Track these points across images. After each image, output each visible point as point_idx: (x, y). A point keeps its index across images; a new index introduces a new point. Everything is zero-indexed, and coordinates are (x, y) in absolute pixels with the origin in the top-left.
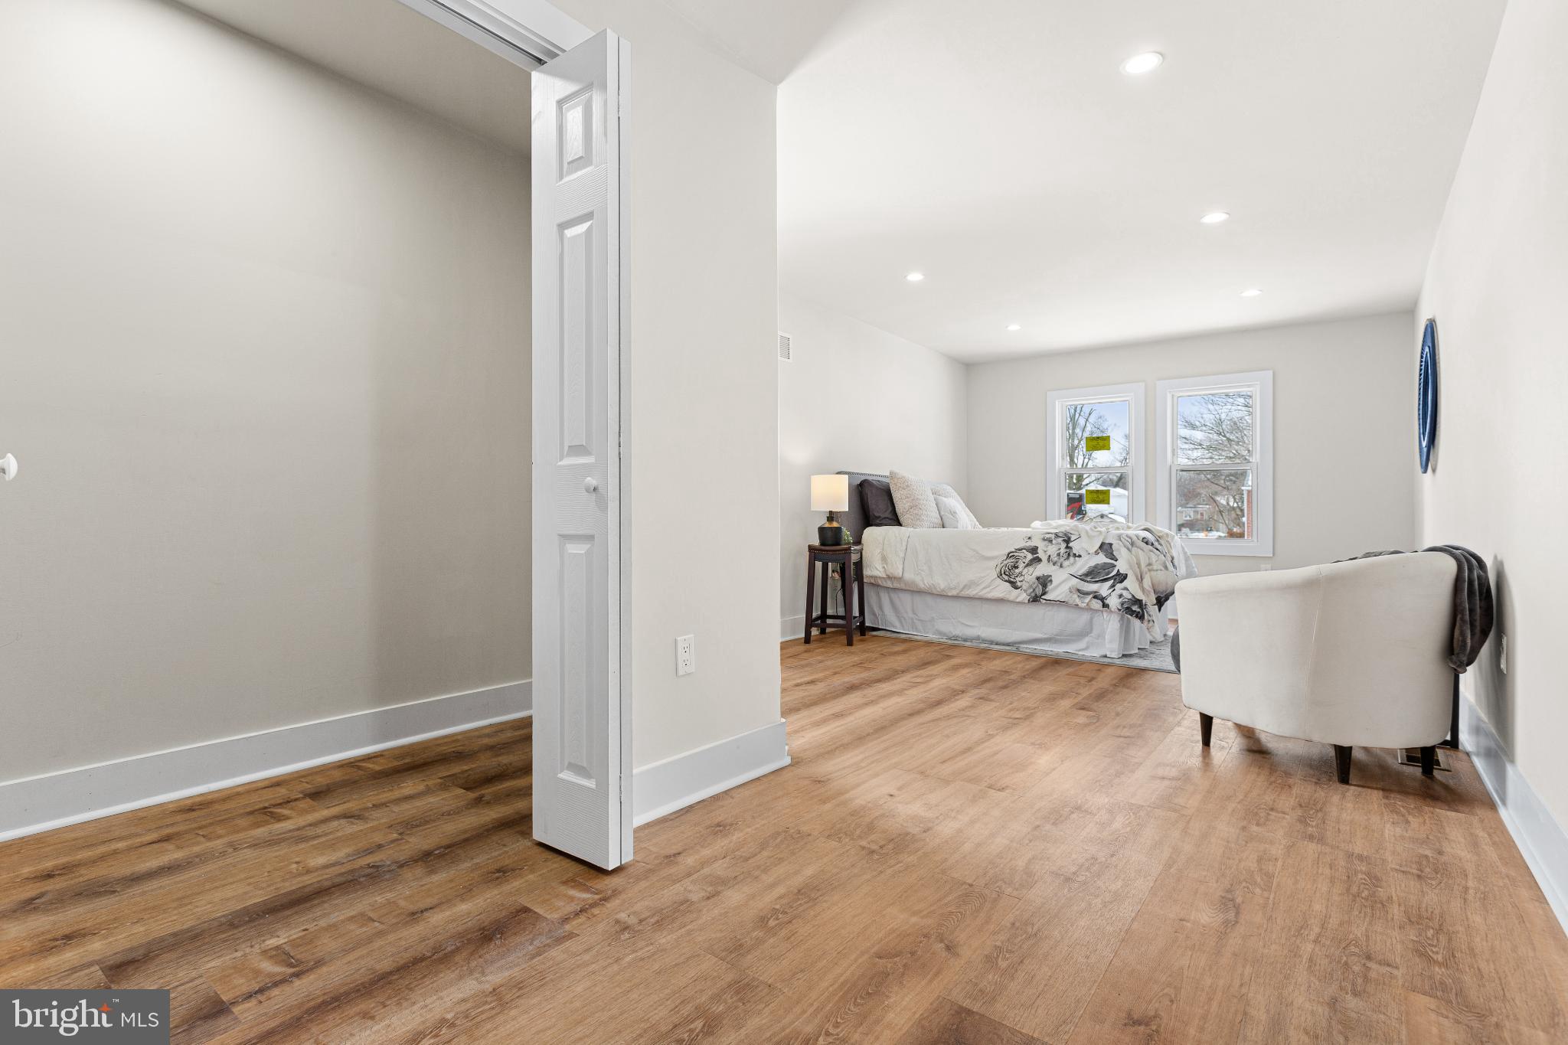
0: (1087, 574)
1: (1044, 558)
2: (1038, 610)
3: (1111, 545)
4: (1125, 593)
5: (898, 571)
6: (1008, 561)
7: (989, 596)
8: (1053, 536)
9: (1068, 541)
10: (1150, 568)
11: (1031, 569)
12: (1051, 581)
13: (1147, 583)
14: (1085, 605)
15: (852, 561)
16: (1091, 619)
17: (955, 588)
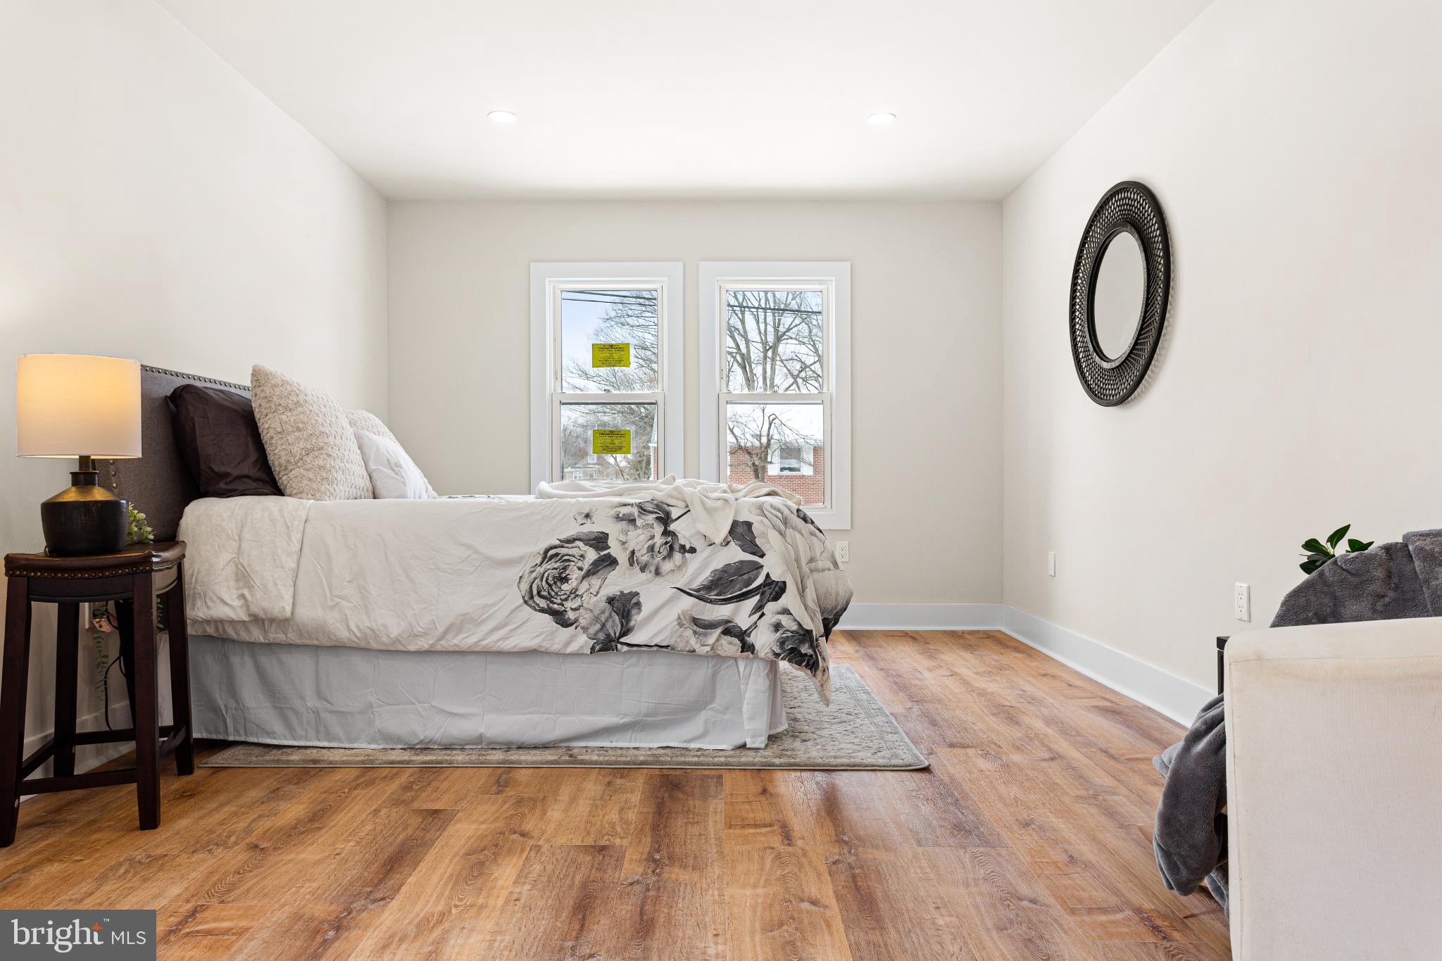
0: (709, 587)
1: (622, 558)
2: (610, 665)
3: (749, 525)
4: (785, 620)
5: (281, 604)
6: (545, 566)
7: (507, 645)
8: (635, 511)
9: (665, 520)
10: (813, 565)
11: (595, 581)
12: (638, 604)
13: (810, 594)
14: (708, 648)
15: (155, 593)
16: (714, 675)
17: (424, 635)
